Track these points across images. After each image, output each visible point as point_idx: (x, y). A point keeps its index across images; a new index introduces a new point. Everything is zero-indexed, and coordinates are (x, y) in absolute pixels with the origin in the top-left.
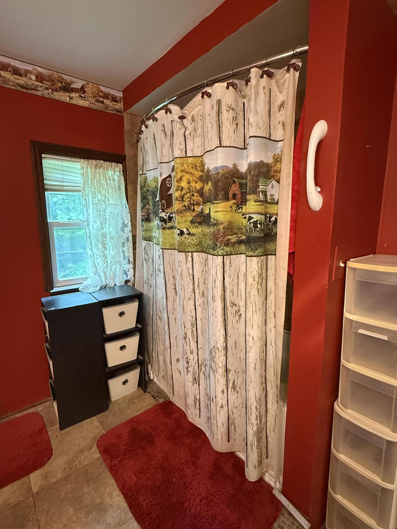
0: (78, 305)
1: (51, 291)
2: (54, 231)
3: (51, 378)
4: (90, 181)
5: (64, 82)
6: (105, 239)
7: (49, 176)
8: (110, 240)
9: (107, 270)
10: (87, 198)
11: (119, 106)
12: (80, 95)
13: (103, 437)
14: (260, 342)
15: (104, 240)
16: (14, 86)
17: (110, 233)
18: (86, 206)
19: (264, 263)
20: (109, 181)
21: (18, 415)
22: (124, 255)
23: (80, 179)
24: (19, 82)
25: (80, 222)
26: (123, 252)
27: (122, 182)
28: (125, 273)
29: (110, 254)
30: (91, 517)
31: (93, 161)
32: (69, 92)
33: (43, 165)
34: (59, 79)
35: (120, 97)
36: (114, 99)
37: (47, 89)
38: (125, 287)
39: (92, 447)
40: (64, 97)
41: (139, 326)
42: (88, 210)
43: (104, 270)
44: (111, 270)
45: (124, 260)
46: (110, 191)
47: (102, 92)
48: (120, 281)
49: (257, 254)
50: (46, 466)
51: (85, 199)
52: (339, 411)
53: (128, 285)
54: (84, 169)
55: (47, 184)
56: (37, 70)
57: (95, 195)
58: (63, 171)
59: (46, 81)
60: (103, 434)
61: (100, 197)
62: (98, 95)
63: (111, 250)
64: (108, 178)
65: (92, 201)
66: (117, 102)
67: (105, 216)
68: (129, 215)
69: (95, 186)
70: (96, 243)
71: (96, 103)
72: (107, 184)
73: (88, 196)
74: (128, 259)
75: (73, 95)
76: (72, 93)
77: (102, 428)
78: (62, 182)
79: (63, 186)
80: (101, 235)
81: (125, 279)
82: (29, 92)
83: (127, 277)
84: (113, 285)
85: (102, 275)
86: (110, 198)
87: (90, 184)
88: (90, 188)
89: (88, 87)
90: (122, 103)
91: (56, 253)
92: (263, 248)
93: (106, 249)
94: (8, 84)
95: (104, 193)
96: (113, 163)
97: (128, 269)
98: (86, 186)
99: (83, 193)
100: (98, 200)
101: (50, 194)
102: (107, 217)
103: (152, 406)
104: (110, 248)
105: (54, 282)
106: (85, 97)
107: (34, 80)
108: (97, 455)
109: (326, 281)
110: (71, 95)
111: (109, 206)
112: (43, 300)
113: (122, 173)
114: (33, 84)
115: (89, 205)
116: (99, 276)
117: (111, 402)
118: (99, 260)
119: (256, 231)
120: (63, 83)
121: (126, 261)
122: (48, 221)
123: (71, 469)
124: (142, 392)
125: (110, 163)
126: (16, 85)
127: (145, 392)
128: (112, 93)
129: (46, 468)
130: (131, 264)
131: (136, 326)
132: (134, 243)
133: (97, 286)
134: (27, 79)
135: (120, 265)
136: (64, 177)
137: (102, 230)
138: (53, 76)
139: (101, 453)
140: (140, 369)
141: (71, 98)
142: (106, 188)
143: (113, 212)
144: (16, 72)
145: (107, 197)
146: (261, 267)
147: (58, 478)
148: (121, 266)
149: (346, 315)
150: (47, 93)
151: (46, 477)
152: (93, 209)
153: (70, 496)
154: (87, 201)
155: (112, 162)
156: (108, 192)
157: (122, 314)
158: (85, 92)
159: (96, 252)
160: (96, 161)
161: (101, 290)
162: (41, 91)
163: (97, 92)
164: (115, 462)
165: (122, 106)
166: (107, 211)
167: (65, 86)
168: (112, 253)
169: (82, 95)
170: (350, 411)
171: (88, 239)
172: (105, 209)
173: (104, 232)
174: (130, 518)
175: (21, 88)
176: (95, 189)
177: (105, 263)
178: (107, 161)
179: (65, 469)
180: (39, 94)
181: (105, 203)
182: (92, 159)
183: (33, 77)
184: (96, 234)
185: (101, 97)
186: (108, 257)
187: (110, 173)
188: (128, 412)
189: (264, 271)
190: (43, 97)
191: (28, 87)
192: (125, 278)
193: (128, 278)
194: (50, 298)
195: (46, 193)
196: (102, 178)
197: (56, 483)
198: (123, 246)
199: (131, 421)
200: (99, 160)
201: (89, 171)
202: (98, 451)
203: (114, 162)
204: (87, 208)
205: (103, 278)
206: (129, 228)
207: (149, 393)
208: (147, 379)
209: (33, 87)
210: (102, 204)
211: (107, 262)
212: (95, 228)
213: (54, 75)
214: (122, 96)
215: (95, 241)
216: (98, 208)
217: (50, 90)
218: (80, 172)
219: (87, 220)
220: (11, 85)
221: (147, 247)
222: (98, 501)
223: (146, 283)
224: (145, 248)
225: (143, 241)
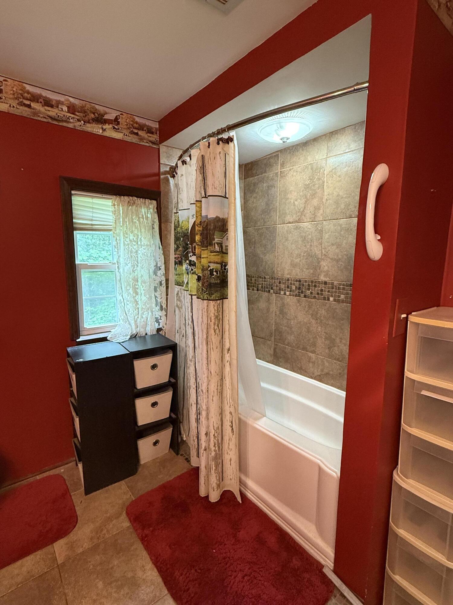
0: (108, 356)
1: (77, 340)
2: (82, 273)
3: (76, 436)
4: (121, 220)
5: (97, 113)
6: (137, 283)
7: (79, 215)
8: (142, 284)
9: (138, 317)
10: (118, 238)
11: (155, 137)
12: (113, 126)
13: (133, 504)
15: (135, 285)
16: (45, 118)
17: (142, 276)
18: (117, 247)
20: (142, 220)
21: (38, 477)
22: (156, 301)
23: (111, 218)
24: (50, 113)
25: (110, 264)
26: (156, 297)
27: (155, 220)
28: (157, 321)
29: (141, 300)
30: (122, 592)
31: (126, 198)
32: (102, 123)
33: (73, 203)
34: (92, 110)
35: (156, 128)
36: (150, 131)
37: (79, 120)
38: (157, 336)
39: (121, 514)
40: (96, 129)
41: (173, 380)
42: (119, 251)
43: (134, 317)
44: (142, 317)
45: (156, 307)
46: (143, 230)
47: (137, 123)
48: (151, 329)
50: (71, 535)
51: (116, 239)
52: (399, 481)
53: (160, 334)
54: (116, 207)
55: (76, 223)
56: (68, 100)
57: (127, 234)
58: (93, 208)
59: (78, 112)
60: (133, 501)
61: (131, 238)
62: (133, 126)
63: (143, 295)
64: (141, 216)
65: (124, 241)
66: (152, 133)
67: (137, 258)
68: (163, 256)
69: (127, 225)
70: (126, 287)
71: (130, 135)
72: (139, 222)
73: (119, 236)
74: (161, 305)
75: (106, 126)
76: (105, 124)
77: (130, 494)
78: (92, 220)
79: (92, 225)
80: (132, 279)
81: (157, 328)
82: (60, 124)
83: (159, 325)
84: (144, 334)
85: (132, 322)
86: (142, 238)
87: (121, 222)
88: (121, 227)
89: (122, 118)
90: (158, 135)
91: (83, 298)
93: (137, 294)
94: (39, 116)
95: (136, 232)
96: (147, 199)
97: (161, 316)
98: (118, 224)
99: (114, 233)
100: (131, 241)
101: (78, 233)
102: (139, 259)
103: (185, 470)
104: (141, 293)
105: (80, 330)
106: (118, 129)
107: (65, 112)
108: (127, 524)
109: (386, 337)
110: (104, 127)
111: (142, 247)
112: (69, 349)
113: (156, 210)
114: (64, 116)
115: (120, 245)
116: (130, 324)
117: (141, 465)
118: (130, 307)
120: (96, 114)
121: (158, 308)
122: (76, 263)
123: (98, 538)
124: (175, 454)
125: (144, 199)
126: (47, 117)
127: (177, 454)
128: (147, 124)
129: (73, 536)
130: (163, 311)
131: (169, 381)
132: (167, 288)
133: (127, 335)
134: (59, 110)
135: (152, 312)
136: (94, 215)
137: (133, 273)
138: (86, 107)
139: (131, 522)
140: (172, 428)
142: (139, 228)
143: (146, 254)
144: (48, 103)
145: (140, 237)
147: (85, 548)
148: (152, 313)
149: (408, 374)
150: (79, 125)
151: (71, 547)
152: (124, 250)
153: (99, 568)
154: (118, 242)
155: (145, 198)
156: (141, 232)
157: (154, 367)
158: (118, 123)
159: (127, 297)
160: (129, 198)
161: (131, 339)
162: (73, 122)
163: (132, 123)
164: (146, 532)
165: (158, 138)
166: (139, 252)
167: (98, 118)
168: (144, 298)
169: (116, 127)
170: (411, 481)
171: (118, 282)
172: (137, 250)
173: (135, 275)
174: (166, 595)
175: (52, 120)
176: (127, 229)
177: (135, 310)
178: (141, 198)
179: (91, 539)
180: (71, 126)
181: (137, 243)
182: (124, 196)
183: (65, 108)
184: (127, 278)
185: (136, 128)
186: (139, 303)
187: (143, 211)
188: (159, 477)
190: (74, 131)
191: (59, 119)
192: (157, 325)
193: (161, 326)
194: (76, 348)
195: (74, 232)
196: (135, 216)
197: (83, 553)
198: (155, 290)
199: (164, 487)
200: (132, 196)
201: (121, 208)
202: (127, 519)
203: (148, 199)
204: (118, 249)
205: (134, 327)
206: (163, 271)
207: (182, 455)
208: (180, 440)
209: (64, 119)
210: (134, 245)
211: (138, 308)
212: (126, 271)
213: (87, 105)
214: (158, 126)
215: (126, 285)
216: (130, 249)
217: (82, 122)
218: (111, 209)
219: (118, 262)
220: (41, 117)
221: (180, 293)
222: (130, 575)
223: (178, 332)
224: (177, 294)
225: (176, 286)
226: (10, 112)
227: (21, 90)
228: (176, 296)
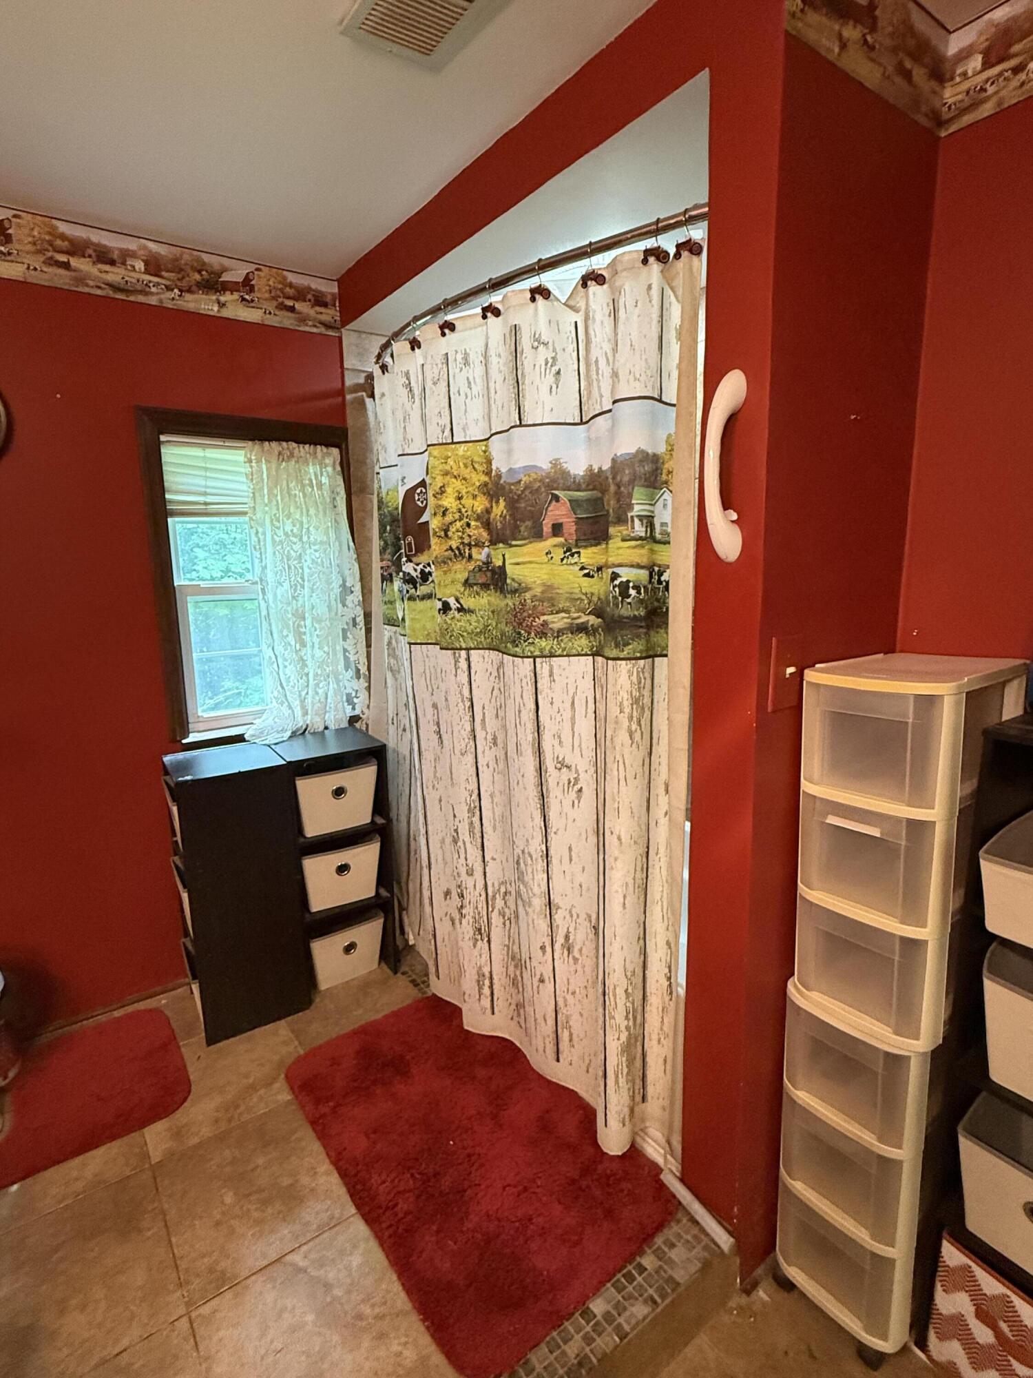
0: (242, 770)
1: (184, 741)
2: (189, 605)
3: (186, 934)
4: (266, 491)
5: (207, 271)
6: (302, 623)
7: (176, 483)
8: (313, 626)
9: (307, 693)
10: (260, 530)
11: (331, 314)
12: (242, 296)
13: (300, 1060)
14: (634, 847)
15: (299, 626)
16: (99, 287)
17: (313, 607)
18: (259, 547)
19: (648, 675)
20: (310, 490)
21: (117, 1014)
22: (346, 659)
23: (244, 487)
24: (110, 278)
25: (246, 584)
26: (345, 651)
27: (338, 490)
28: (350, 701)
29: (313, 656)
30: (270, 1210)
31: (274, 444)
32: (217, 291)
33: (163, 460)
34: (195, 264)
35: (333, 294)
36: (319, 301)
37: (169, 288)
38: (350, 733)
39: (274, 1080)
40: (206, 304)
41: (380, 821)
42: (264, 557)
43: (300, 692)
44: (317, 693)
45: (347, 671)
46: (312, 511)
47: (291, 285)
48: (336, 717)
49: (628, 653)
50: (178, 1114)
51: (257, 533)
52: (795, 996)
53: (356, 729)
54: (254, 464)
55: (171, 502)
56: (145, 248)
57: (279, 522)
58: (206, 469)
59: (168, 271)
60: (299, 1057)
61: (288, 528)
62: (282, 292)
63: (317, 646)
64: (307, 482)
65: (272, 536)
66: (325, 305)
67: (300, 571)
68: (357, 566)
69: (277, 502)
70: (282, 632)
71: (277, 313)
72: (305, 496)
73: (263, 525)
74: (356, 667)
75: (227, 297)
76: (224, 293)
77: (296, 1043)
78: (205, 494)
79: (206, 504)
80: (293, 614)
81: (349, 715)
82: (132, 298)
83: (354, 709)
84: (321, 728)
85: (296, 704)
86: (311, 529)
87: (266, 497)
88: (266, 505)
89: (259, 277)
90: (338, 309)
91: (194, 655)
92: (643, 641)
93: (303, 644)
94: (87, 285)
95: (298, 517)
96: (318, 446)
97: (357, 691)
98: (258, 500)
99: (251, 519)
100: (286, 534)
101: (178, 522)
102: (306, 571)
103: (408, 1002)
104: (313, 643)
105: (190, 720)
106: (252, 301)
107: (140, 272)
108: (286, 1096)
109: (751, 712)
110: (222, 299)
111: (310, 548)
112: (167, 759)
113: (339, 468)
114: (138, 281)
115: (265, 545)
116: (290, 707)
117: (320, 992)
118: (291, 671)
119: (624, 603)
120: (204, 273)
121: (351, 673)
122: (175, 584)
123: (230, 1121)
124: (389, 971)
125: (312, 446)
126: (103, 286)
127: (395, 973)
128: (313, 286)
129: (180, 1117)
130: (362, 680)
131: (373, 821)
132: (368, 631)
133: (284, 730)
134: (126, 269)
135: (338, 681)
136: (210, 483)
137: (294, 602)
138: (181, 259)
139: (294, 1093)
140: (382, 920)
141: (222, 305)
142: (304, 506)
143: (319, 560)
144: (103, 257)
145: (306, 526)
146: (640, 683)
147: (203, 1136)
148: (338, 684)
149: (806, 786)
150: (170, 299)
151: (178, 1134)
152: (274, 553)
153: (228, 1169)
154: (261, 537)
155: (315, 444)
156: (308, 515)
157: (339, 792)
158: (252, 290)
159: (283, 652)
160: (280, 445)
161: (294, 739)
162: (157, 294)
163: (280, 286)
164: (324, 1109)
165: (338, 314)
166: (307, 557)
167: (208, 281)
168: (319, 653)
169: (247, 297)
170: (815, 995)
171: (264, 622)
172: (301, 554)
173: (299, 606)
174: (353, 1216)
175: (114, 292)
176: (278, 509)
177: (301, 678)
178: (305, 444)
179: (216, 1121)
180: (153, 301)
181: (301, 540)
182: (269, 441)
183: (140, 265)
184: (282, 611)
185: (289, 298)
186: (309, 663)
187: (311, 471)
188: (355, 1013)
189: (646, 693)
190: (160, 309)
191: (128, 288)
192: (349, 712)
193: (357, 712)
194: (181, 756)
195: (170, 520)
196: (294, 483)
197: (200, 1145)
198: (345, 638)
199: (362, 1031)
200: (287, 441)
201: (264, 467)
202: (286, 1087)
203: (321, 445)
204: (261, 553)
205: (298, 712)
206: (357, 595)
207: (403, 974)
208: (399, 942)
209: (139, 287)
210: (295, 543)
211: (307, 675)
212: (279, 597)
213: (186, 257)
214: (336, 290)
215: (280, 627)
216: (286, 552)
217: (176, 291)
218: (242, 470)
219: (261, 580)
220: (92, 287)
221: (394, 642)
222: (286, 1181)
223: (393, 723)
224: (389, 643)
225: (386, 626)
226: (28, 281)
227: (49, 233)
228: (386, 647)
